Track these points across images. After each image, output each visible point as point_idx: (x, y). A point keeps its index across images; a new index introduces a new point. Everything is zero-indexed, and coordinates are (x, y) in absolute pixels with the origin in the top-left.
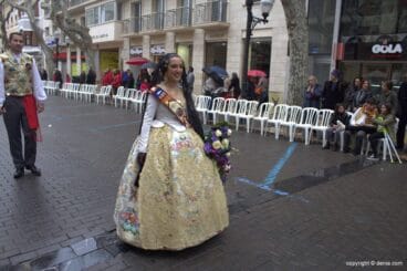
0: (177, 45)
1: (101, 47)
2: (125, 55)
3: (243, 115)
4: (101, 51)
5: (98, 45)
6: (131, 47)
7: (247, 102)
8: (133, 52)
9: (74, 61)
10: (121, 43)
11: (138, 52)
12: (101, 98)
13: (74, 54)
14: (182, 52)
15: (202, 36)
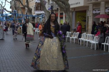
1: (76, 10)
2: (90, 14)
4: (76, 12)
5: (74, 9)
6: (93, 10)
8: (94, 12)
9: (62, 18)
10: (88, 7)
11: (98, 12)
12: (73, 39)
13: (62, 14)
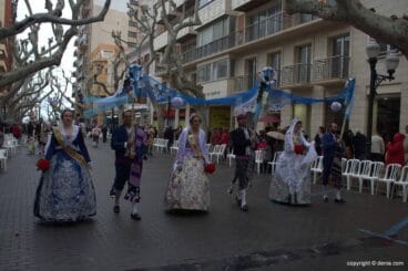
0: (294, 103)
3: (367, 177)
4: (212, 108)
7: (371, 163)
9: (182, 118)
14: (300, 110)
15: (322, 94)
